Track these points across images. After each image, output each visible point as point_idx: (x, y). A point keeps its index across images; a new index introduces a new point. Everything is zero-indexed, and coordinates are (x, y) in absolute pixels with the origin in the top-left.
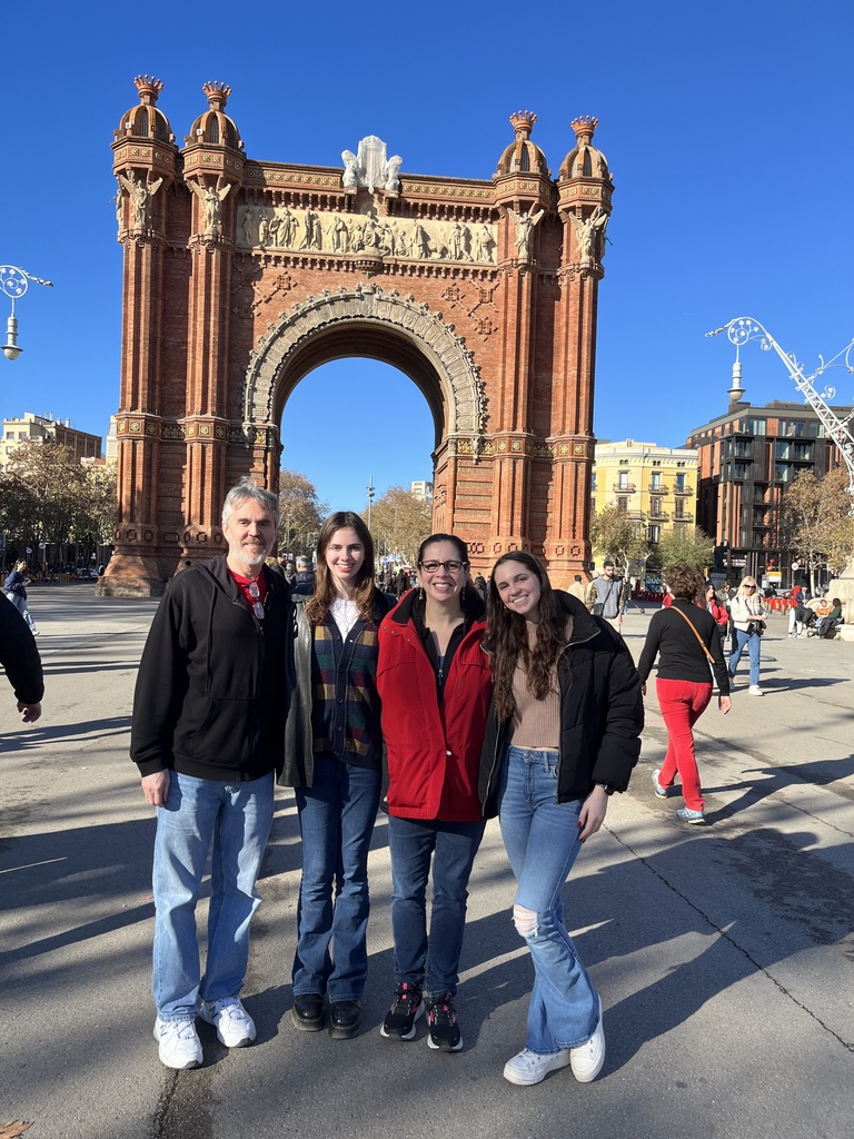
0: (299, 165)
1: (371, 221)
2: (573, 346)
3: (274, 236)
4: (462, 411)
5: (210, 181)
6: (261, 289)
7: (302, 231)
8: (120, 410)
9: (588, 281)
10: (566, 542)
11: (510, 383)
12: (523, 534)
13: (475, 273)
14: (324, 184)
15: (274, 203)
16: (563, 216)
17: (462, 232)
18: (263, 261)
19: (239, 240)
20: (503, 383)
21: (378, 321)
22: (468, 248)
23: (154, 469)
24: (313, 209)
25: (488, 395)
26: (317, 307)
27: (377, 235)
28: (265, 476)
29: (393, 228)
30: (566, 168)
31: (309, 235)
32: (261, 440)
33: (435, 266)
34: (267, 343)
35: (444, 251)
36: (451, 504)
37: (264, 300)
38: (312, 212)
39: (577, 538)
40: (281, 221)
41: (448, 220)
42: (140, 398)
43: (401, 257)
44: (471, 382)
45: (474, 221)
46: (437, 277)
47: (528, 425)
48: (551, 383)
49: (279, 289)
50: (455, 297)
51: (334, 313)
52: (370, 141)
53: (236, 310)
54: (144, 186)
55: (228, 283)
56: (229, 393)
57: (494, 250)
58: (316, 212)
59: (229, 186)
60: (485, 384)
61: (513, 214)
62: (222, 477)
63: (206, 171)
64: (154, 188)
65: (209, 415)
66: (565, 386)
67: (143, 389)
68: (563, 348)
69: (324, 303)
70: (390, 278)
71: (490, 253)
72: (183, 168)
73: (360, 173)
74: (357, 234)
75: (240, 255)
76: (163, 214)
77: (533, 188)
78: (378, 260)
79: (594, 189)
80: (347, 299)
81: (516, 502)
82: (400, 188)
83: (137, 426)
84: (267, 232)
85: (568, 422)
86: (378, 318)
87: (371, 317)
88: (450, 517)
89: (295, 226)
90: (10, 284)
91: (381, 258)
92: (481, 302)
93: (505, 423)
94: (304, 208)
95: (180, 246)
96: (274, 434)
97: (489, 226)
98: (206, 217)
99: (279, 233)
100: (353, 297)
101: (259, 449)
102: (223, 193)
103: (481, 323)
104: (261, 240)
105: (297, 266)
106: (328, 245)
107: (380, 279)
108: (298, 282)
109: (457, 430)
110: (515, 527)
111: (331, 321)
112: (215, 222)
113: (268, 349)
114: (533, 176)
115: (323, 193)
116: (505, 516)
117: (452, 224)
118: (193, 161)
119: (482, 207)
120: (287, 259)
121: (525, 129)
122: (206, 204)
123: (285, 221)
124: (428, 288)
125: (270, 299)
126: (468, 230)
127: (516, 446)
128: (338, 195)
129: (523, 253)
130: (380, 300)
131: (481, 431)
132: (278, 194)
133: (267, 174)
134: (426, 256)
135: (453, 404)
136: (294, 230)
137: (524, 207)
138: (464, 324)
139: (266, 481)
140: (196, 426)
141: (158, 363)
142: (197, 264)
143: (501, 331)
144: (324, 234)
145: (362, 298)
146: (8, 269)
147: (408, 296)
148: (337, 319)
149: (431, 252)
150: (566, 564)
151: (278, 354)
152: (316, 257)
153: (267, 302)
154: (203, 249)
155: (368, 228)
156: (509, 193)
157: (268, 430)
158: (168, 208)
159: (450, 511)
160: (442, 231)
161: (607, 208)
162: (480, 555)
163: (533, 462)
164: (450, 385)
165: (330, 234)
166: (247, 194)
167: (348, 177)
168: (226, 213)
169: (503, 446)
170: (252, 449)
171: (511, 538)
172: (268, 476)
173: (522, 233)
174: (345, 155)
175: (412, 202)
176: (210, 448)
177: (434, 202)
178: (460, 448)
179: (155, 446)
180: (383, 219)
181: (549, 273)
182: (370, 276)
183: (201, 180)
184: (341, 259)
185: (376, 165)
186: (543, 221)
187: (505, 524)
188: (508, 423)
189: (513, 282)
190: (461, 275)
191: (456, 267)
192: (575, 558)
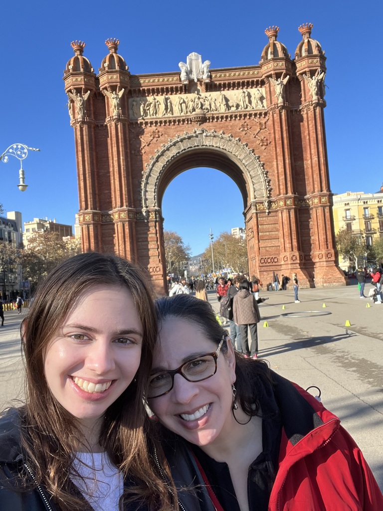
0: (158, 73)
1: (197, 96)
2: (313, 145)
3: (148, 111)
4: (257, 188)
5: (113, 88)
6: (144, 139)
7: (162, 107)
8: (80, 211)
9: (318, 110)
10: (323, 252)
11: (281, 170)
12: (299, 249)
13: (255, 115)
14: (171, 81)
15: (147, 94)
16: (300, 78)
17: (246, 94)
18: (144, 125)
19: (131, 116)
20: (278, 170)
21: (207, 147)
22: (250, 102)
23: (100, 238)
24: (167, 95)
25: (270, 178)
26: (174, 144)
27: (201, 103)
28: (156, 235)
29: (209, 98)
30: (298, 52)
31: (166, 109)
32: (152, 216)
33: (234, 114)
34: (151, 167)
35: (238, 106)
36: (257, 238)
37: (147, 145)
38: (166, 96)
39: (329, 248)
40: (151, 103)
41: (238, 89)
42: (89, 203)
43: (215, 112)
44: (260, 172)
45: (252, 88)
46: (235, 120)
47: (294, 191)
48: (304, 167)
49: (154, 138)
50: (246, 129)
51: (184, 146)
52: (193, 55)
53: (133, 152)
54: (81, 96)
55: (128, 138)
56: (133, 194)
57: (264, 101)
58: (169, 96)
59: (123, 89)
60: (267, 172)
61: (273, 81)
62: (134, 238)
63: (111, 84)
64: (86, 96)
65: (125, 207)
66: (312, 167)
67: (90, 198)
68: (308, 147)
69: (177, 142)
70: (210, 124)
71: (262, 103)
72: (99, 84)
73: (189, 73)
74: (191, 104)
75: (132, 123)
76: (92, 108)
77: (282, 64)
78: (203, 116)
79: (315, 61)
80: (189, 138)
81: (293, 232)
82: (211, 77)
83: (88, 218)
84: (144, 110)
85: (316, 186)
86: (206, 146)
87: (203, 145)
88: (257, 245)
89: (158, 105)
90: (19, 153)
91: (205, 114)
92: (261, 129)
93: (281, 191)
94: (162, 95)
95: (102, 124)
96: (159, 213)
97: (260, 89)
98: (113, 107)
99: (151, 110)
100: (192, 137)
101: (152, 221)
102: (121, 94)
103: (262, 140)
104: (142, 114)
105: (162, 125)
106: (176, 112)
107: (205, 125)
108: (163, 133)
109: (255, 198)
110: (294, 247)
111: (182, 151)
112: (118, 109)
113: (151, 170)
114: (281, 59)
115: (171, 86)
116: (288, 241)
117: (240, 91)
118: (104, 80)
119: (255, 80)
120: (156, 123)
121: (273, 35)
122: (113, 101)
123: (153, 103)
124: (231, 126)
125: (150, 144)
126: (249, 94)
127: (288, 202)
128: (179, 86)
129: (280, 100)
130: (206, 136)
131: (268, 197)
132: (148, 90)
133: (142, 81)
134: (228, 110)
135: (252, 185)
136: (158, 107)
137: (278, 76)
138: (253, 142)
139: (157, 238)
140: (119, 214)
141: (96, 184)
142: (111, 131)
143: (273, 143)
144: (174, 107)
145: (197, 136)
146: (17, 146)
147: (221, 132)
148: (185, 149)
149: (231, 107)
150: (325, 263)
151: (157, 172)
152: (171, 119)
153: (148, 145)
154: (113, 123)
155: (196, 100)
156: (269, 70)
157: (156, 211)
158: (94, 105)
159: (257, 242)
160: (236, 95)
161: (324, 70)
162: (276, 264)
163: (299, 210)
164: (249, 175)
165: (177, 106)
166: (132, 93)
167: (183, 76)
168: (123, 104)
169: (282, 203)
170: (148, 222)
171: (293, 252)
172: (158, 235)
173: (278, 89)
174: (180, 65)
175: (217, 83)
176: (127, 224)
177: (229, 81)
178: (258, 207)
179: (99, 227)
180: (204, 94)
181: (296, 109)
182: (200, 124)
183: (109, 89)
184: (184, 118)
185: (197, 67)
186: (289, 81)
187: (288, 245)
188: (283, 191)
189: (276, 117)
190: (248, 117)
191: (245, 113)
192: (330, 259)
